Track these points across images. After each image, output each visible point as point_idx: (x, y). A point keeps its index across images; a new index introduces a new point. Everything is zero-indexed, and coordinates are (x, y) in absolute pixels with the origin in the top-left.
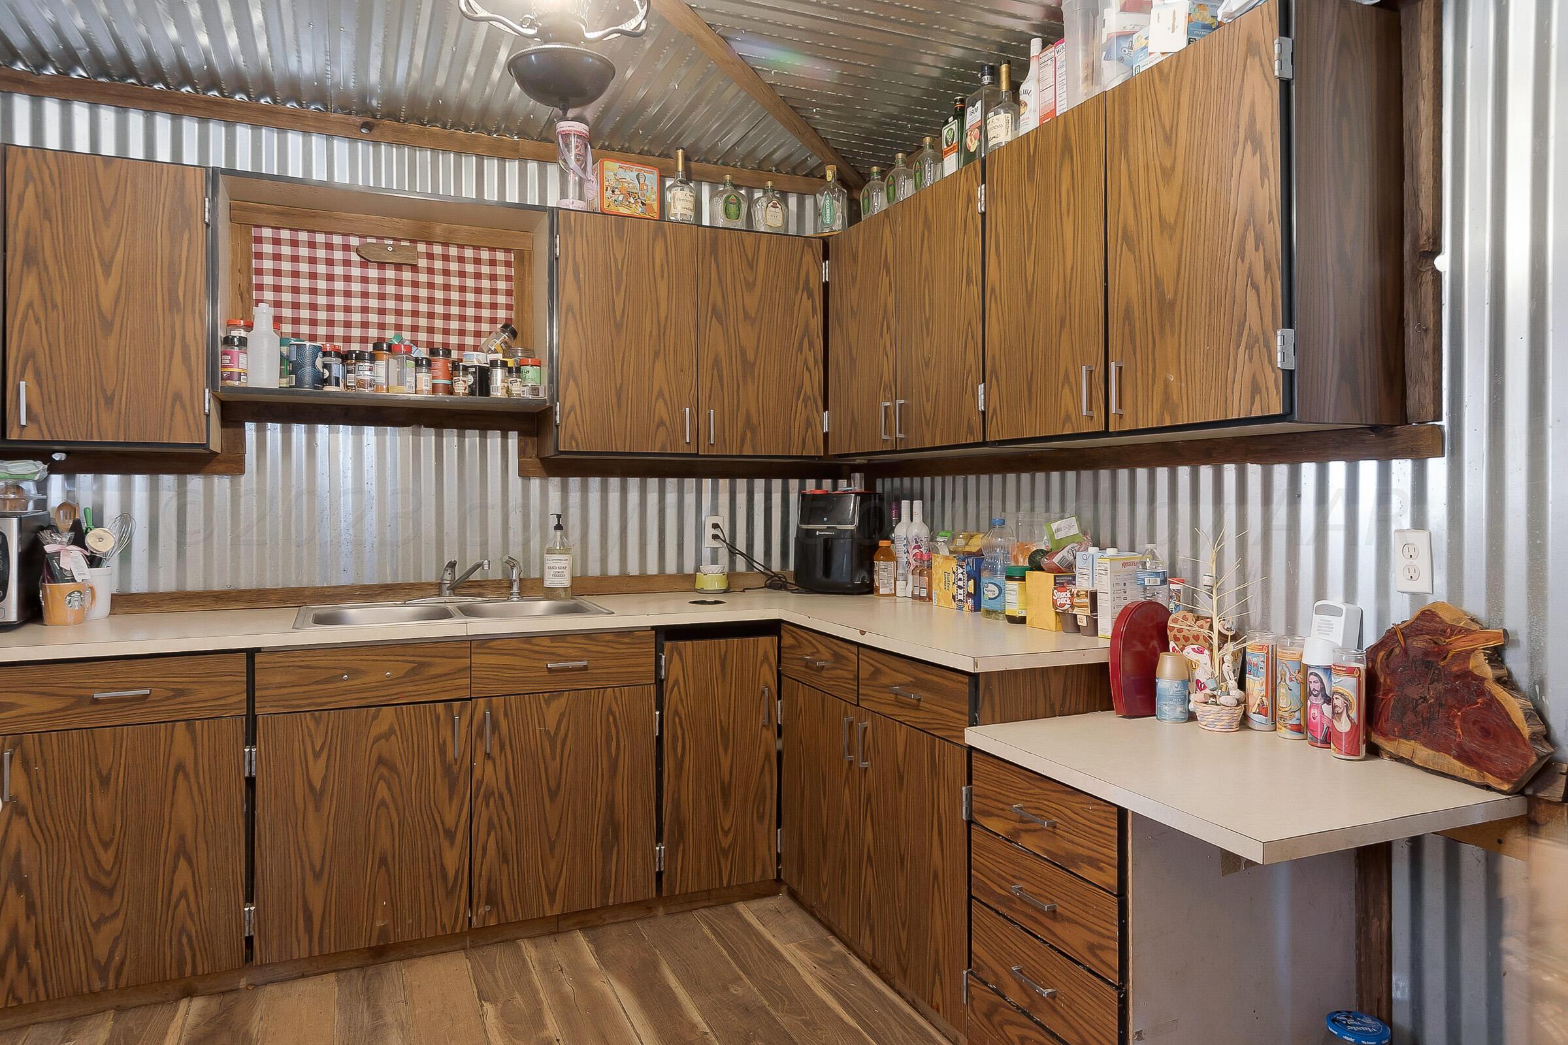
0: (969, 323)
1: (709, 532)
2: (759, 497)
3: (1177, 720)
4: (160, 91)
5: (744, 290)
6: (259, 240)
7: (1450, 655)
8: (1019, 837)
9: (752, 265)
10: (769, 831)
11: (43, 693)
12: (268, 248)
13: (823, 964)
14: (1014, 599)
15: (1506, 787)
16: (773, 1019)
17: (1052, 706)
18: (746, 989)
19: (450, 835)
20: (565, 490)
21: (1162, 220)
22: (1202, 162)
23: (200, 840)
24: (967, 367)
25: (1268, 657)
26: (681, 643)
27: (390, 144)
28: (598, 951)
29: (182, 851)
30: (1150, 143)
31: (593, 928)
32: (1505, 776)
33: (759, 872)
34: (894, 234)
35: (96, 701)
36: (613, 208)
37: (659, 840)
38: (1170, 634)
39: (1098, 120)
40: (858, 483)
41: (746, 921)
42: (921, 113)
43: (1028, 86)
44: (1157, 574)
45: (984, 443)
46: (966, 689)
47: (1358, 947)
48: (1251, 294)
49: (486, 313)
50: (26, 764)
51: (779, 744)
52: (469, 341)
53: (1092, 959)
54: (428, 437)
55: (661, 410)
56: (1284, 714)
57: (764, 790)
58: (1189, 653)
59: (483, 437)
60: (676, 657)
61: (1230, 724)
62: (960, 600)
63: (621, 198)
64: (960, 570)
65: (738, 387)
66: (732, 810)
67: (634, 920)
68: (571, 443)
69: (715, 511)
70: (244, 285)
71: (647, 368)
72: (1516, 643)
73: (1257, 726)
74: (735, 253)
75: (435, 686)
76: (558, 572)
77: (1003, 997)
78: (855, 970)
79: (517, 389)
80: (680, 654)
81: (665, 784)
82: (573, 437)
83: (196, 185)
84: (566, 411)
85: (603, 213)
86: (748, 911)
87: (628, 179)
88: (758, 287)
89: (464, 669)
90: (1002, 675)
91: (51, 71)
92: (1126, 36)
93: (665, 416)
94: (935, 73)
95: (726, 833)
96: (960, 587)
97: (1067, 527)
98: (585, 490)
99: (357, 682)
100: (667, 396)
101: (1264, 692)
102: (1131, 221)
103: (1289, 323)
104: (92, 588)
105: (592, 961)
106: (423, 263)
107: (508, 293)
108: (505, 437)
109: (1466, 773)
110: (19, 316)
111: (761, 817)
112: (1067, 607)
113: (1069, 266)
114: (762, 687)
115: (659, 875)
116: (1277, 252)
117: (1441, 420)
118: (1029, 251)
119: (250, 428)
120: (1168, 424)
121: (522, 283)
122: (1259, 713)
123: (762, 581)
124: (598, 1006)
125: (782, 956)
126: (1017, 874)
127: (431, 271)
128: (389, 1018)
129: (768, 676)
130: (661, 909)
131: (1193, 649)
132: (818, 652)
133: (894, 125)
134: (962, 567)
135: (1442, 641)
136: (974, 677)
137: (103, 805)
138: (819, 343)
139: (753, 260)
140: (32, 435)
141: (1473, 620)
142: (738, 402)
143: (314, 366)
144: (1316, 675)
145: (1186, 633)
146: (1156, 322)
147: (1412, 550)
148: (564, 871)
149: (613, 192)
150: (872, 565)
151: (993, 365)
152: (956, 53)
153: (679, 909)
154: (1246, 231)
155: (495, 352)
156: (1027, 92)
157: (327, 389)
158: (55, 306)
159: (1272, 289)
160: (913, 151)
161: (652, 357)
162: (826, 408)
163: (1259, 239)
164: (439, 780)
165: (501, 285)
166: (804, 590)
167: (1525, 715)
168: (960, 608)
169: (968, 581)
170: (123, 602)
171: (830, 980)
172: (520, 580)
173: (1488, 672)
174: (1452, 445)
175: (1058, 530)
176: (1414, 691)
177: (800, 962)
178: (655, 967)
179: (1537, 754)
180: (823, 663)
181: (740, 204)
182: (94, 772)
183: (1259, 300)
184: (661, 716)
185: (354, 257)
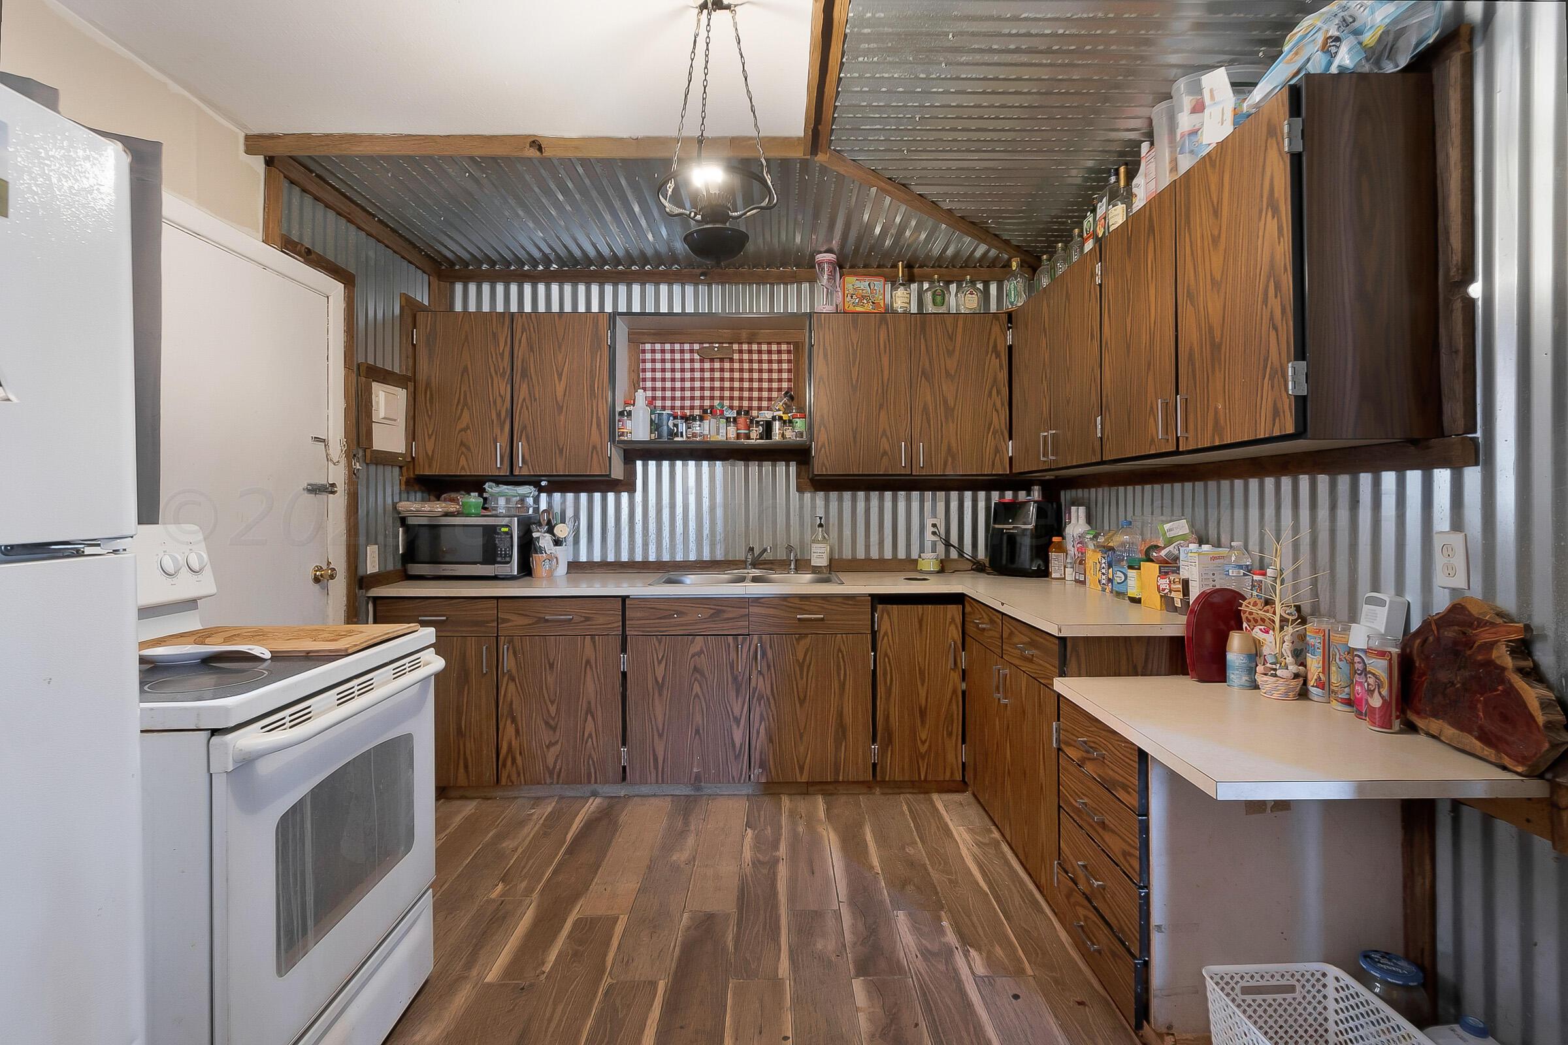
0: (1093, 370)
1: (929, 529)
2: (968, 504)
3: (1243, 687)
4: (594, 270)
5: (946, 355)
6: (644, 351)
7: (1476, 645)
8: (1084, 763)
9: (951, 338)
10: (956, 746)
11: (523, 615)
12: (648, 356)
13: (979, 844)
14: (1134, 583)
15: (1520, 769)
16: (929, 874)
17: (1135, 667)
18: (918, 851)
19: (737, 721)
20: (827, 500)
21: (1212, 279)
22: (1238, 229)
23: (598, 705)
24: (1092, 404)
25: (1324, 640)
26: (889, 606)
27: (717, 283)
28: (828, 810)
29: (589, 711)
30: (1204, 217)
31: (831, 794)
32: (1521, 760)
33: (948, 774)
34: (1048, 306)
35: (547, 621)
36: (852, 308)
37: (874, 741)
38: (1244, 616)
39: (1171, 206)
40: (1036, 494)
41: (935, 806)
42: (1073, 211)
43: (1139, 180)
44: (1241, 567)
45: (1102, 463)
46: (1056, 648)
47: (1405, 901)
48: (1273, 334)
49: (775, 385)
50: (515, 653)
51: (964, 686)
52: (765, 404)
53: (1125, 863)
54: (740, 466)
55: (885, 445)
56: (1334, 688)
57: (952, 716)
58: (1257, 633)
59: (774, 466)
60: (885, 615)
61: (1286, 694)
62: (1103, 584)
63: (857, 301)
64: (1104, 561)
65: (942, 426)
66: (927, 727)
67: (859, 794)
68: (822, 469)
69: (934, 515)
70: (636, 379)
71: (874, 416)
72: (1544, 637)
73: (1315, 698)
74: (939, 330)
75: (727, 625)
76: (819, 556)
77: (1076, 884)
78: (1003, 853)
79: (789, 434)
80: (888, 614)
81: (878, 704)
82: (823, 464)
83: (604, 322)
84: (819, 447)
85: (844, 313)
86: (939, 800)
87: (862, 287)
88: (957, 353)
89: (746, 615)
90: (1087, 639)
91: (541, 268)
92: (1194, 133)
93: (887, 447)
94: (1079, 181)
95: (923, 742)
96: (1103, 574)
97: (1180, 527)
98: (840, 500)
99: (683, 619)
100: (889, 434)
101: (1321, 670)
102: (1193, 283)
103: (1301, 354)
104: (557, 558)
105: (822, 815)
106: (736, 356)
107: (789, 371)
108: (788, 466)
109: (1486, 753)
110: (519, 406)
111: (950, 734)
112: (1167, 591)
113: (1153, 322)
114: (950, 641)
115: (874, 765)
116: (1290, 297)
117: (1475, 432)
118: (1128, 310)
119: (639, 464)
120: (1217, 444)
121: (798, 364)
122: (1316, 687)
123: (969, 566)
124: (815, 843)
125: (952, 833)
126: (1083, 791)
127: (741, 361)
128: (692, 828)
129: (955, 633)
130: (878, 790)
131: (1260, 629)
132: (983, 617)
133: (1056, 222)
134: (1104, 558)
135: (1469, 631)
136: (1063, 640)
137: (550, 680)
138: (1005, 391)
139: (952, 334)
140: (525, 472)
141: (1498, 615)
142: (942, 437)
143: (668, 426)
144: (1359, 657)
145: (1255, 616)
146: (1209, 360)
147: (1450, 549)
148: (809, 755)
149: (852, 297)
150: (1047, 557)
151: (1107, 401)
152: (1090, 164)
153: (890, 792)
154: (1268, 282)
155: (779, 410)
156: (1138, 186)
157: (676, 439)
158: (535, 400)
159: (1287, 327)
160: (1067, 239)
161: (878, 408)
162: (1011, 438)
163: (1277, 287)
164: (730, 685)
165: (785, 366)
166: (996, 573)
167: (1541, 704)
168: (1104, 590)
169: (1109, 569)
170: (575, 567)
171: (981, 857)
172: (796, 561)
173: (1508, 662)
174: (1485, 454)
175: (1170, 530)
176: (1443, 676)
177: (964, 840)
178: (860, 825)
179: (1550, 742)
180: (984, 626)
181: (944, 294)
182: (546, 661)
183: (1278, 338)
184: (875, 656)
185: (696, 356)
